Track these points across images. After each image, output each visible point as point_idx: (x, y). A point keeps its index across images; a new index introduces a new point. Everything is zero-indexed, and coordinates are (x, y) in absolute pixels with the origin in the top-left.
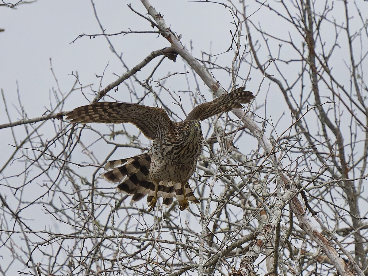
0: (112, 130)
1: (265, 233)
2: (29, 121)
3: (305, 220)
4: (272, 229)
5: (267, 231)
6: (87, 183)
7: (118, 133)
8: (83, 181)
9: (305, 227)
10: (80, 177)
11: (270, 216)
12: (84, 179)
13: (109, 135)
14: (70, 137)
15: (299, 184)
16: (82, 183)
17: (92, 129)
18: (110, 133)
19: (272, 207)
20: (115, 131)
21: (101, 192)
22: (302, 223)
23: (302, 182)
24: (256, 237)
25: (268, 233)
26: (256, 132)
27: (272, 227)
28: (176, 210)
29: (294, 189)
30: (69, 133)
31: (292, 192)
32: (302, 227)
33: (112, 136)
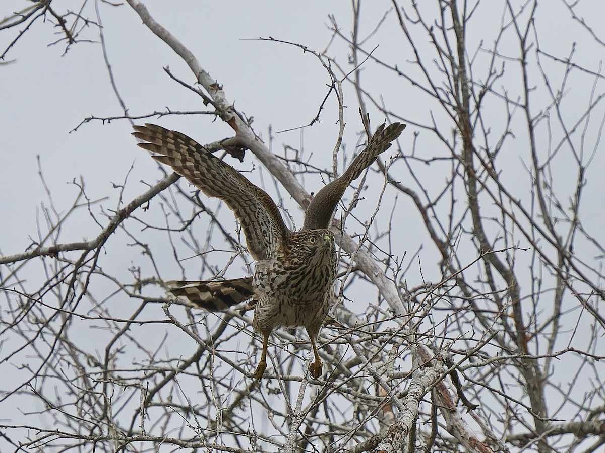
0: (137, 277)
1: (391, 439)
2: (5, 259)
3: (457, 421)
4: (403, 433)
5: (395, 437)
6: (97, 365)
7: (147, 282)
8: (90, 361)
9: (456, 432)
10: (85, 355)
11: (400, 411)
12: (92, 358)
13: (132, 286)
14: (71, 285)
15: (448, 359)
16: (89, 364)
17: (104, 274)
18: (134, 282)
19: (403, 395)
20: (142, 279)
21: (119, 377)
22: (452, 424)
23: (454, 355)
24: (377, 446)
25: (397, 439)
26: (376, 276)
27: (403, 430)
28: (242, 407)
29: (440, 367)
30: (69, 279)
31: (437, 372)
32: (451, 432)
33: (137, 288)
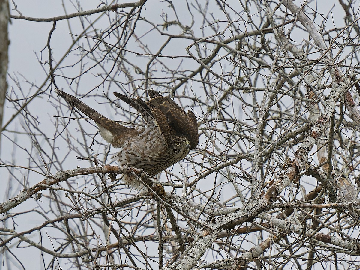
0: (165, 20)
1: (319, 124)
2: (85, 13)
3: (355, 111)
4: (327, 120)
5: (322, 123)
6: (141, 73)
7: (171, 23)
8: (137, 70)
9: (355, 118)
10: (134, 67)
11: (325, 108)
12: (138, 68)
13: (162, 25)
14: (125, 28)
15: (354, 76)
16: (136, 72)
17: (146, 21)
18: (164, 23)
19: (327, 98)
20: (168, 21)
21: (155, 82)
22: (352, 113)
23: (357, 75)
24: (311, 129)
25: (323, 124)
26: (307, 24)
27: (326, 119)
28: (227, 99)
29: (349, 81)
30: (123, 25)
31: (347, 84)
32: (352, 117)
33: (165, 26)
